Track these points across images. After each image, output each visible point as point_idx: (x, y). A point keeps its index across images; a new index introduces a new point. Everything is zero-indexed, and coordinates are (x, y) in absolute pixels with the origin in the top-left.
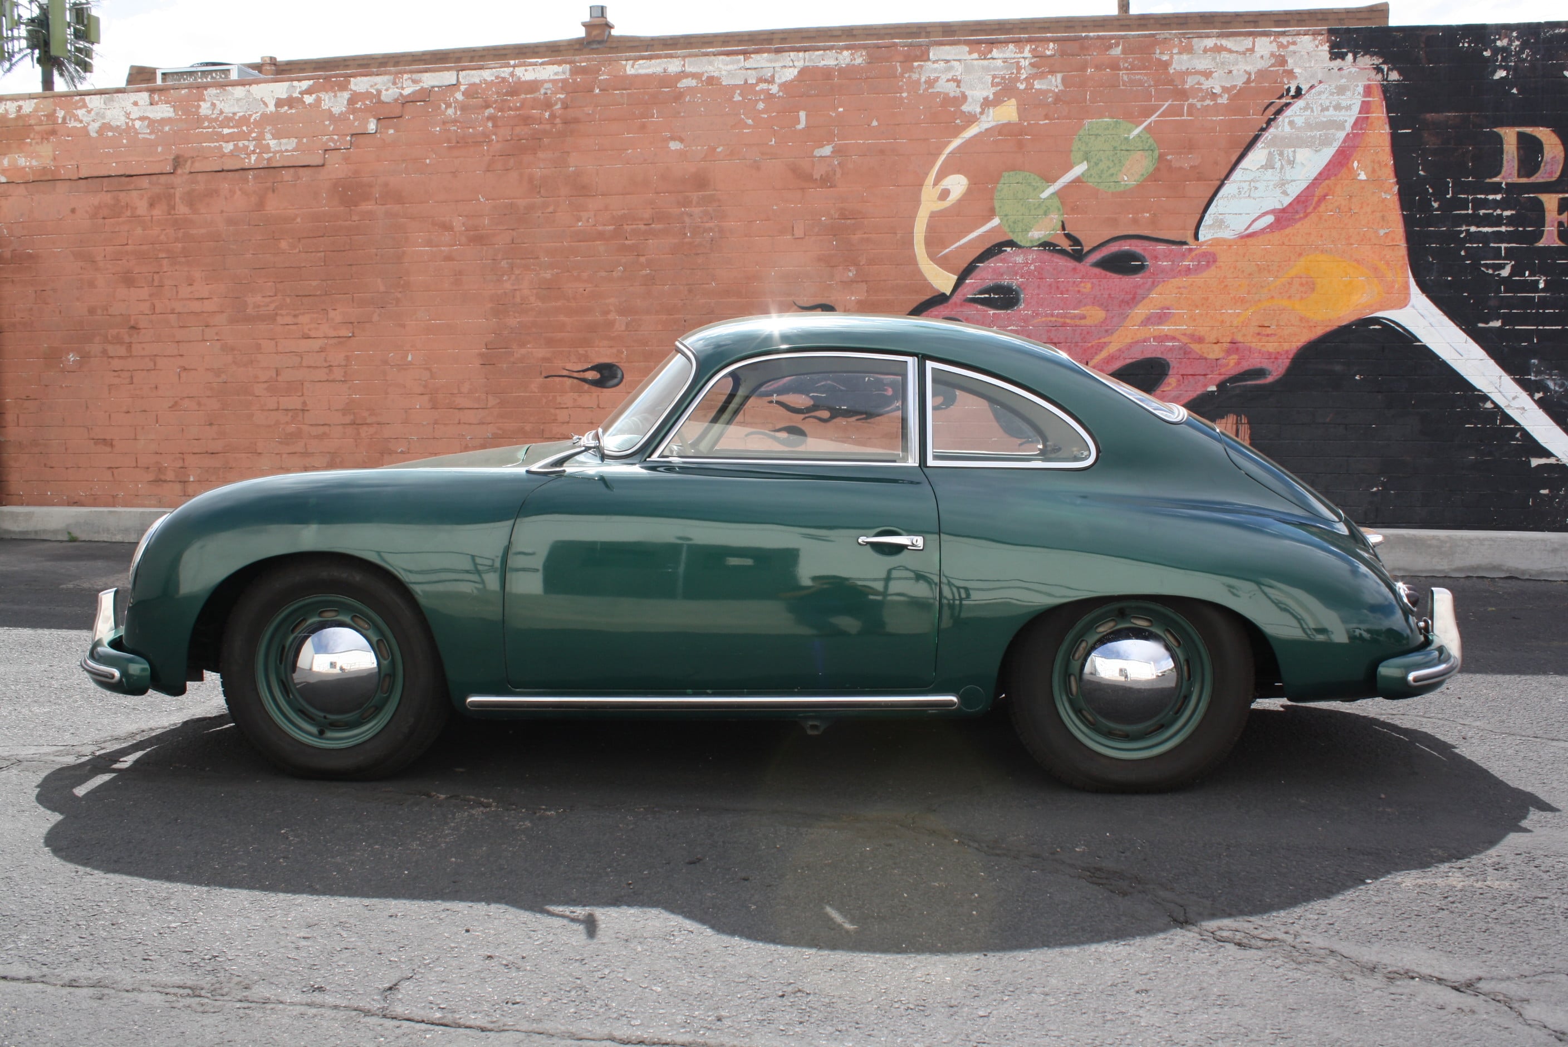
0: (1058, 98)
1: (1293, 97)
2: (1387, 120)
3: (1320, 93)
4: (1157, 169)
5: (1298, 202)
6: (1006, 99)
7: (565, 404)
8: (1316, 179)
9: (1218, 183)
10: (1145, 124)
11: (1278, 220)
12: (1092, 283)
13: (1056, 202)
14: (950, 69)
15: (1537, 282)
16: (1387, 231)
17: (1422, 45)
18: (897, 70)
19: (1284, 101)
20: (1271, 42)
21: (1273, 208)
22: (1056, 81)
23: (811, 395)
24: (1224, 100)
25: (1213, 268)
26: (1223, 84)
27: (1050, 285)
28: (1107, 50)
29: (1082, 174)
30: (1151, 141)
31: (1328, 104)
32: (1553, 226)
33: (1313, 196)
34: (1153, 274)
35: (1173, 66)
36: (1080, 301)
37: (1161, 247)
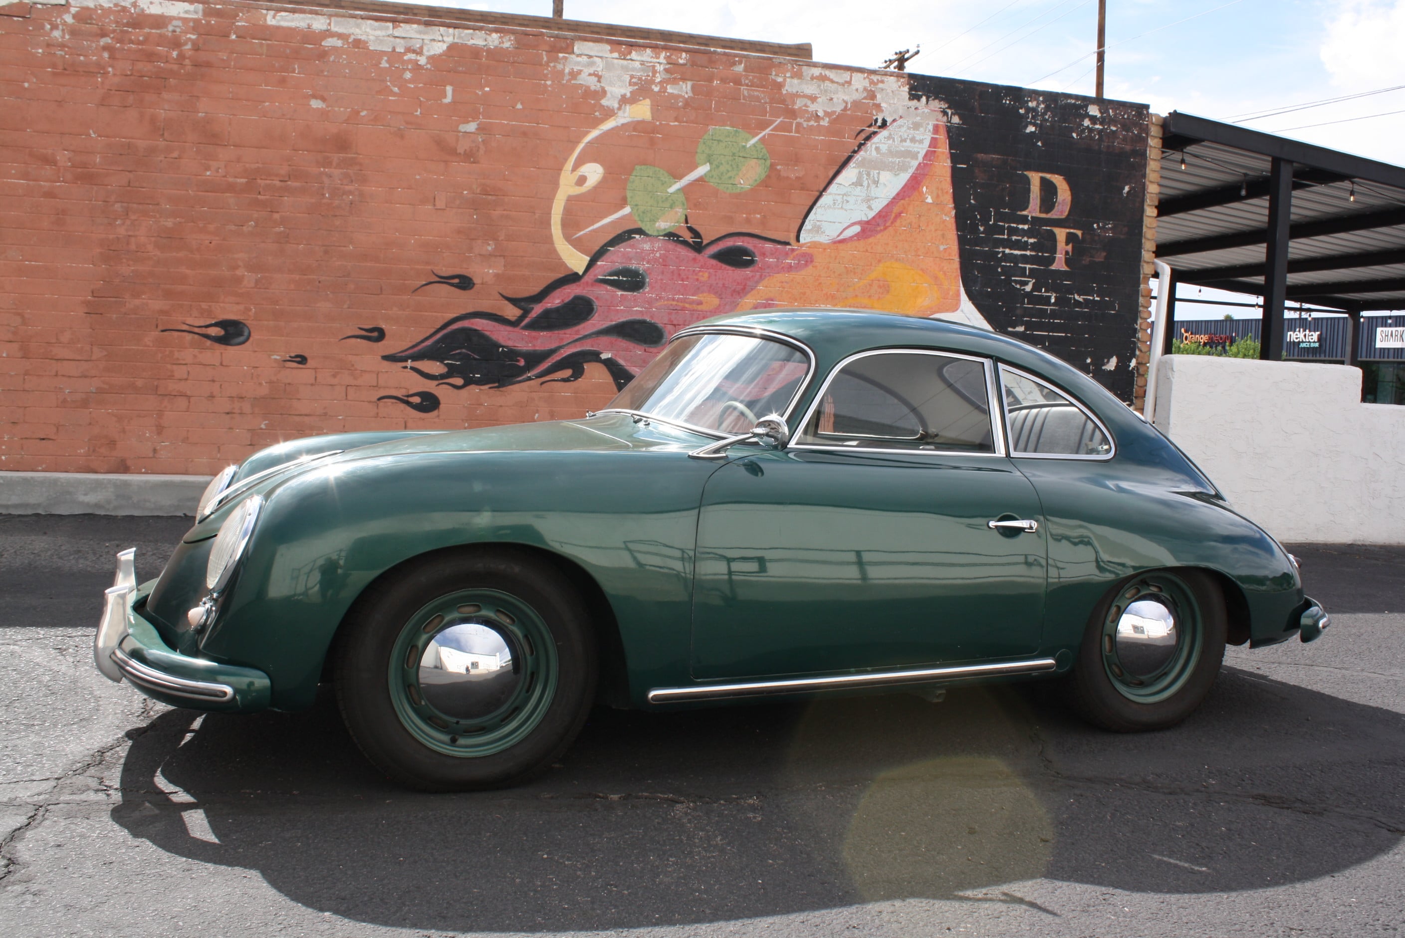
0: (687, 104)
1: (880, 127)
2: (949, 156)
3: (900, 126)
4: (768, 177)
5: (880, 217)
6: (641, 98)
7: (184, 360)
8: (894, 198)
9: (817, 194)
10: (760, 136)
11: (863, 230)
12: (709, 273)
13: (681, 197)
14: (592, 64)
15: (1050, 297)
16: (946, 247)
17: (977, 97)
18: (543, 58)
19: (872, 129)
20: (864, 78)
21: (859, 219)
22: (686, 87)
23: (446, 362)
24: (825, 123)
25: (810, 267)
26: (825, 109)
27: (673, 272)
28: (731, 66)
29: (705, 174)
30: (764, 151)
31: (906, 137)
32: (1062, 254)
33: (891, 212)
34: (761, 268)
35: (786, 88)
36: (698, 289)
37: (769, 246)
